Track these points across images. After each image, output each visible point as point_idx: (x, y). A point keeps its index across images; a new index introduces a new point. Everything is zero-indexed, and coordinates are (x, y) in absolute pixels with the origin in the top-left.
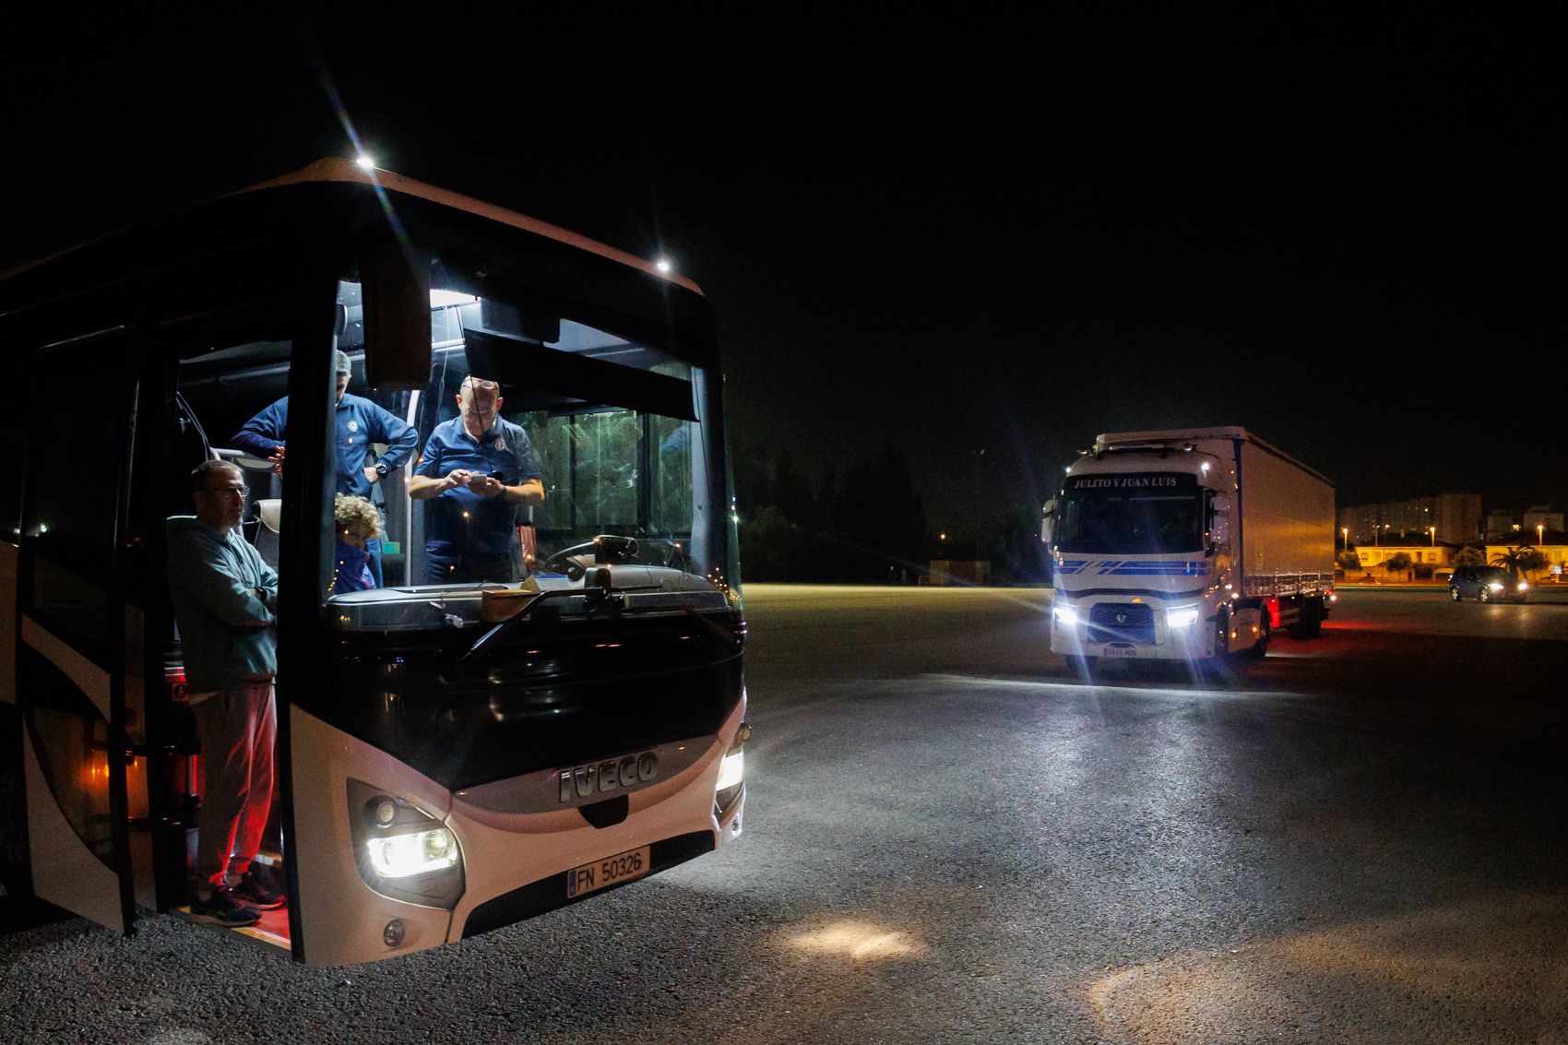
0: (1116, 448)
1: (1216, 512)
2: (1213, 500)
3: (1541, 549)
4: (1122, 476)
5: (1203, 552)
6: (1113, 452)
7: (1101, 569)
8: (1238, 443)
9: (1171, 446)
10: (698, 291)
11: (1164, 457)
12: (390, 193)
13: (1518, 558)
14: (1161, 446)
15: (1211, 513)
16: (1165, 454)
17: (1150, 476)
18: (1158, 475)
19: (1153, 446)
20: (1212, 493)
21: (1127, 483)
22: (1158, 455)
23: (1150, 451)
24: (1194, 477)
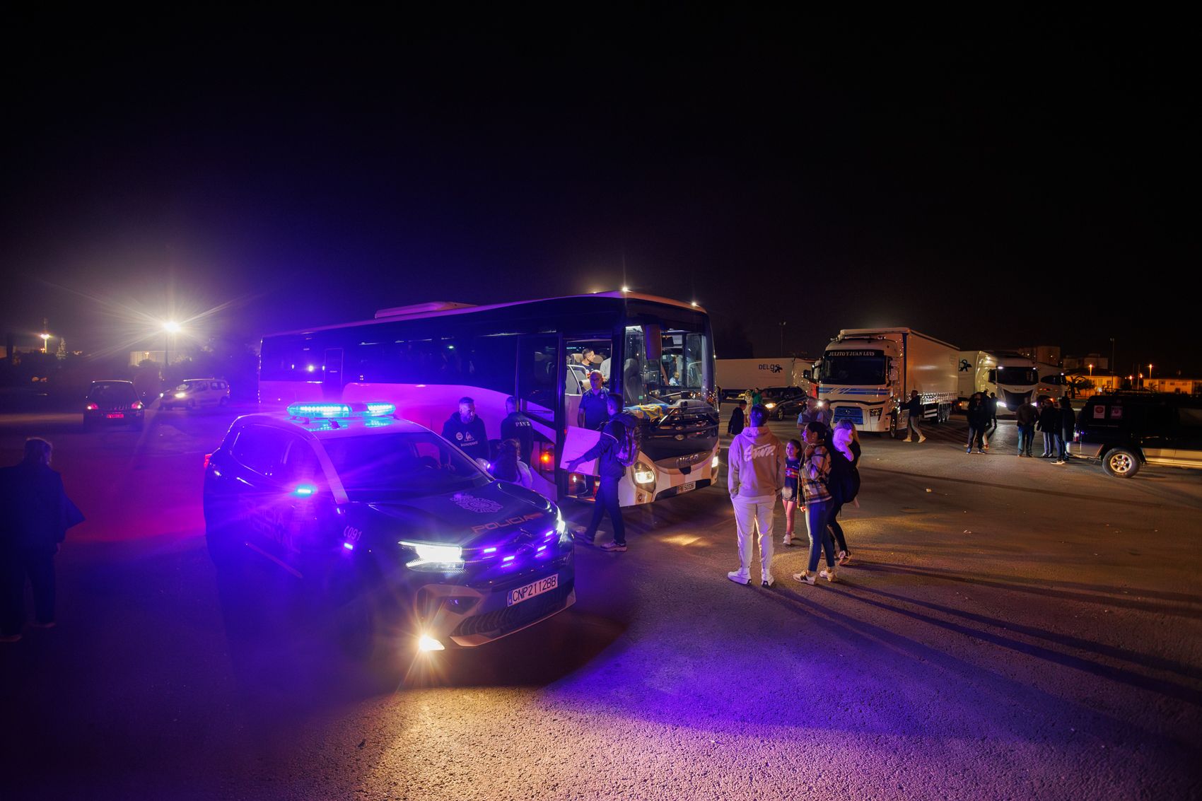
0: (848, 338)
1: (893, 367)
2: (891, 362)
3: (1091, 378)
4: (850, 351)
5: (886, 385)
6: (847, 340)
7: (840, 392)
8: (905, 335)
9: (872, 337)
10: (705, 312)
11: (869, 342)
13: (1076, 382)
14: (868, 337)
15: (890, 367)
16: (870, 341)
17: (863, 351)
18: (866, 351)
19: (865, 337)
20: (891, 358)
21: (852, 354)
22: (867, 341)
23: (863, 339)
24: (883, 352)
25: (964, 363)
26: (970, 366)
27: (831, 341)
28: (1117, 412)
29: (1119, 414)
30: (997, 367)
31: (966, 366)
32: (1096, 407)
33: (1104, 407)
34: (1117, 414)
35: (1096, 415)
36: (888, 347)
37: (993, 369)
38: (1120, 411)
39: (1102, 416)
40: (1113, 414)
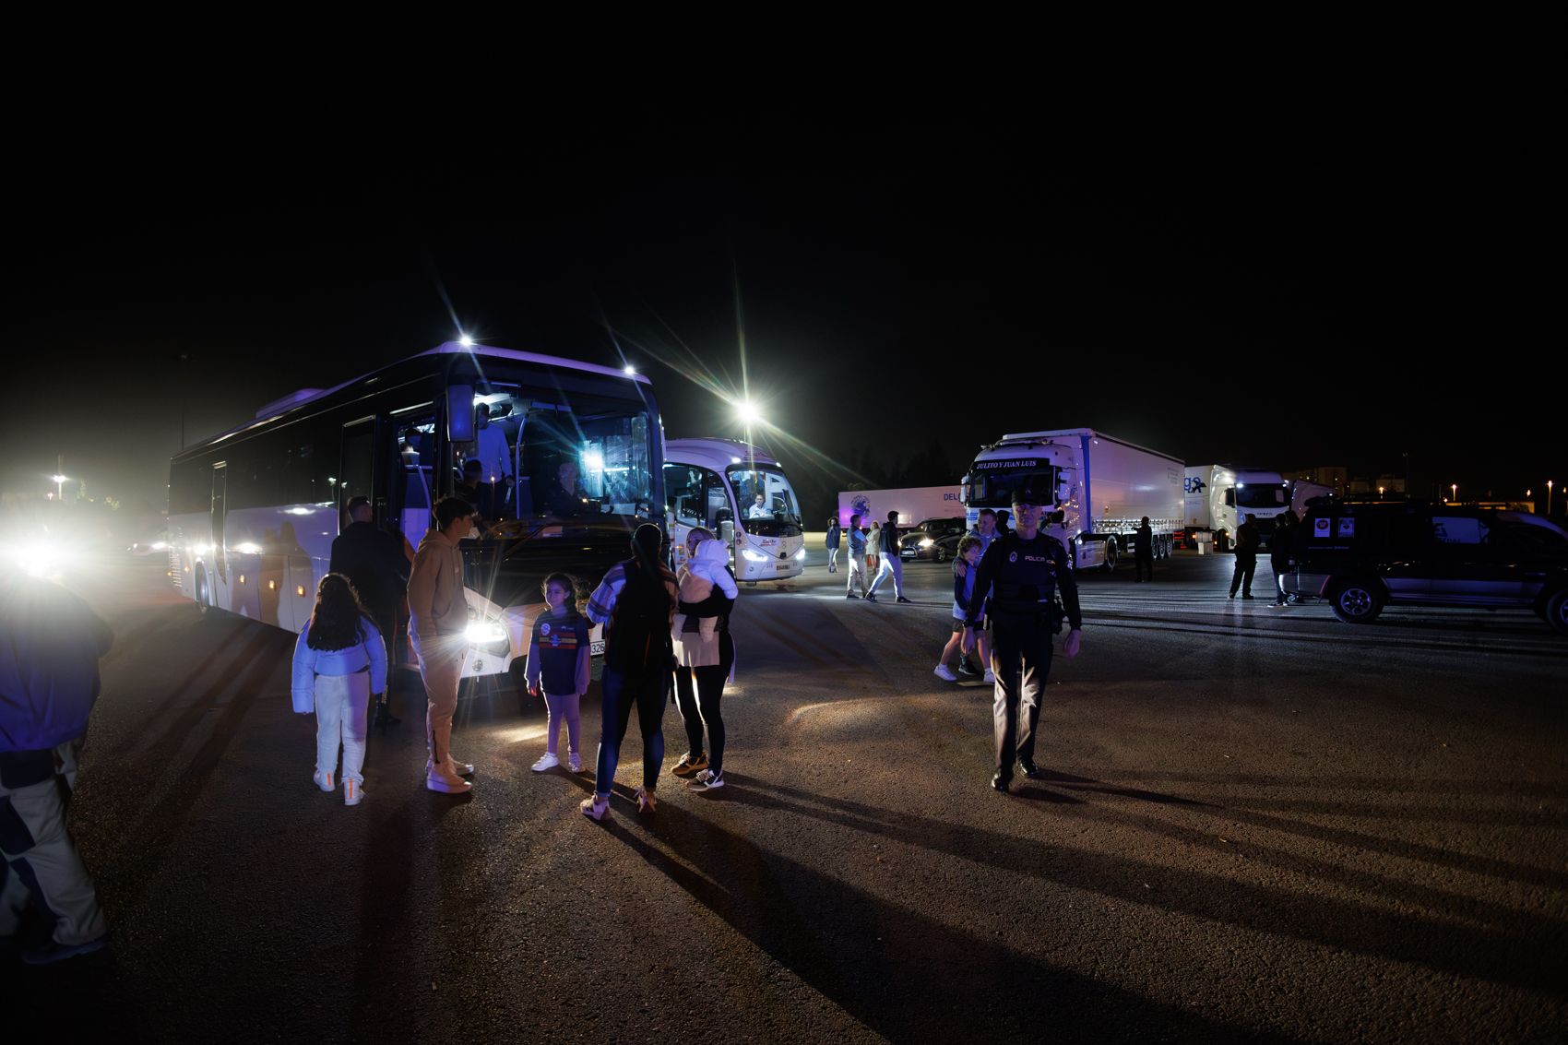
0: (1011, 443)
1: (1064, 482)
2: (1060, 474)
4: (1005, 460)
6: (1003, 446)
8: (1086, 440)
9: (1036, 442)
11: (1030, 448)
12: (478, 357)
14: (1029, 442)
15: (1059, 481)
16: (1030, 446)
17: (1020, 460)
18: (1025, 460)
19: (1026, 442)
20: (1060, 469)
21: (1007, 465)
22: (1027, 447)
23: (1023, 444)
24: (1047, 460)
25: (1196, 482)
26: (1203, 485)
27: (982, 450)
28: (1347, 527)
29: (1350, 531)
30: (1235, 484)
31: (1200, 486)
32: (1317, 520)
33: (1328, 520)
34: (1347, 529)
35: (1319, 533)
36: (1056, 454)
37: (1230, 487)
38: (1351, 525)
39: (1326, 533)
40: (1342, 530)
